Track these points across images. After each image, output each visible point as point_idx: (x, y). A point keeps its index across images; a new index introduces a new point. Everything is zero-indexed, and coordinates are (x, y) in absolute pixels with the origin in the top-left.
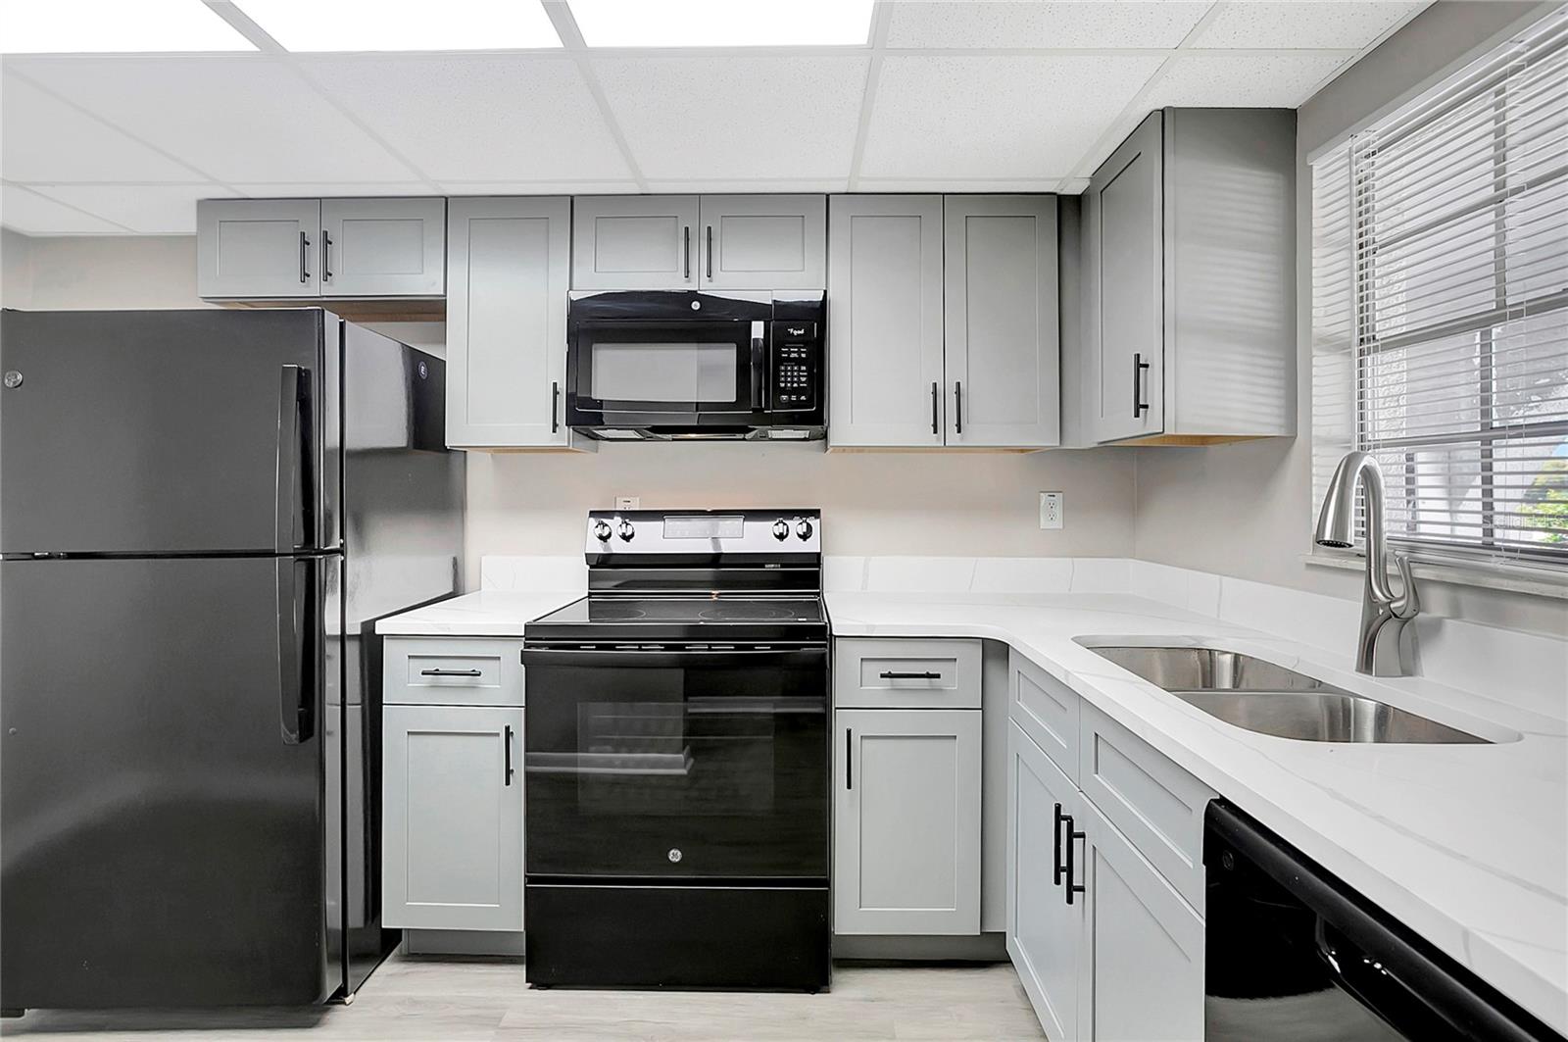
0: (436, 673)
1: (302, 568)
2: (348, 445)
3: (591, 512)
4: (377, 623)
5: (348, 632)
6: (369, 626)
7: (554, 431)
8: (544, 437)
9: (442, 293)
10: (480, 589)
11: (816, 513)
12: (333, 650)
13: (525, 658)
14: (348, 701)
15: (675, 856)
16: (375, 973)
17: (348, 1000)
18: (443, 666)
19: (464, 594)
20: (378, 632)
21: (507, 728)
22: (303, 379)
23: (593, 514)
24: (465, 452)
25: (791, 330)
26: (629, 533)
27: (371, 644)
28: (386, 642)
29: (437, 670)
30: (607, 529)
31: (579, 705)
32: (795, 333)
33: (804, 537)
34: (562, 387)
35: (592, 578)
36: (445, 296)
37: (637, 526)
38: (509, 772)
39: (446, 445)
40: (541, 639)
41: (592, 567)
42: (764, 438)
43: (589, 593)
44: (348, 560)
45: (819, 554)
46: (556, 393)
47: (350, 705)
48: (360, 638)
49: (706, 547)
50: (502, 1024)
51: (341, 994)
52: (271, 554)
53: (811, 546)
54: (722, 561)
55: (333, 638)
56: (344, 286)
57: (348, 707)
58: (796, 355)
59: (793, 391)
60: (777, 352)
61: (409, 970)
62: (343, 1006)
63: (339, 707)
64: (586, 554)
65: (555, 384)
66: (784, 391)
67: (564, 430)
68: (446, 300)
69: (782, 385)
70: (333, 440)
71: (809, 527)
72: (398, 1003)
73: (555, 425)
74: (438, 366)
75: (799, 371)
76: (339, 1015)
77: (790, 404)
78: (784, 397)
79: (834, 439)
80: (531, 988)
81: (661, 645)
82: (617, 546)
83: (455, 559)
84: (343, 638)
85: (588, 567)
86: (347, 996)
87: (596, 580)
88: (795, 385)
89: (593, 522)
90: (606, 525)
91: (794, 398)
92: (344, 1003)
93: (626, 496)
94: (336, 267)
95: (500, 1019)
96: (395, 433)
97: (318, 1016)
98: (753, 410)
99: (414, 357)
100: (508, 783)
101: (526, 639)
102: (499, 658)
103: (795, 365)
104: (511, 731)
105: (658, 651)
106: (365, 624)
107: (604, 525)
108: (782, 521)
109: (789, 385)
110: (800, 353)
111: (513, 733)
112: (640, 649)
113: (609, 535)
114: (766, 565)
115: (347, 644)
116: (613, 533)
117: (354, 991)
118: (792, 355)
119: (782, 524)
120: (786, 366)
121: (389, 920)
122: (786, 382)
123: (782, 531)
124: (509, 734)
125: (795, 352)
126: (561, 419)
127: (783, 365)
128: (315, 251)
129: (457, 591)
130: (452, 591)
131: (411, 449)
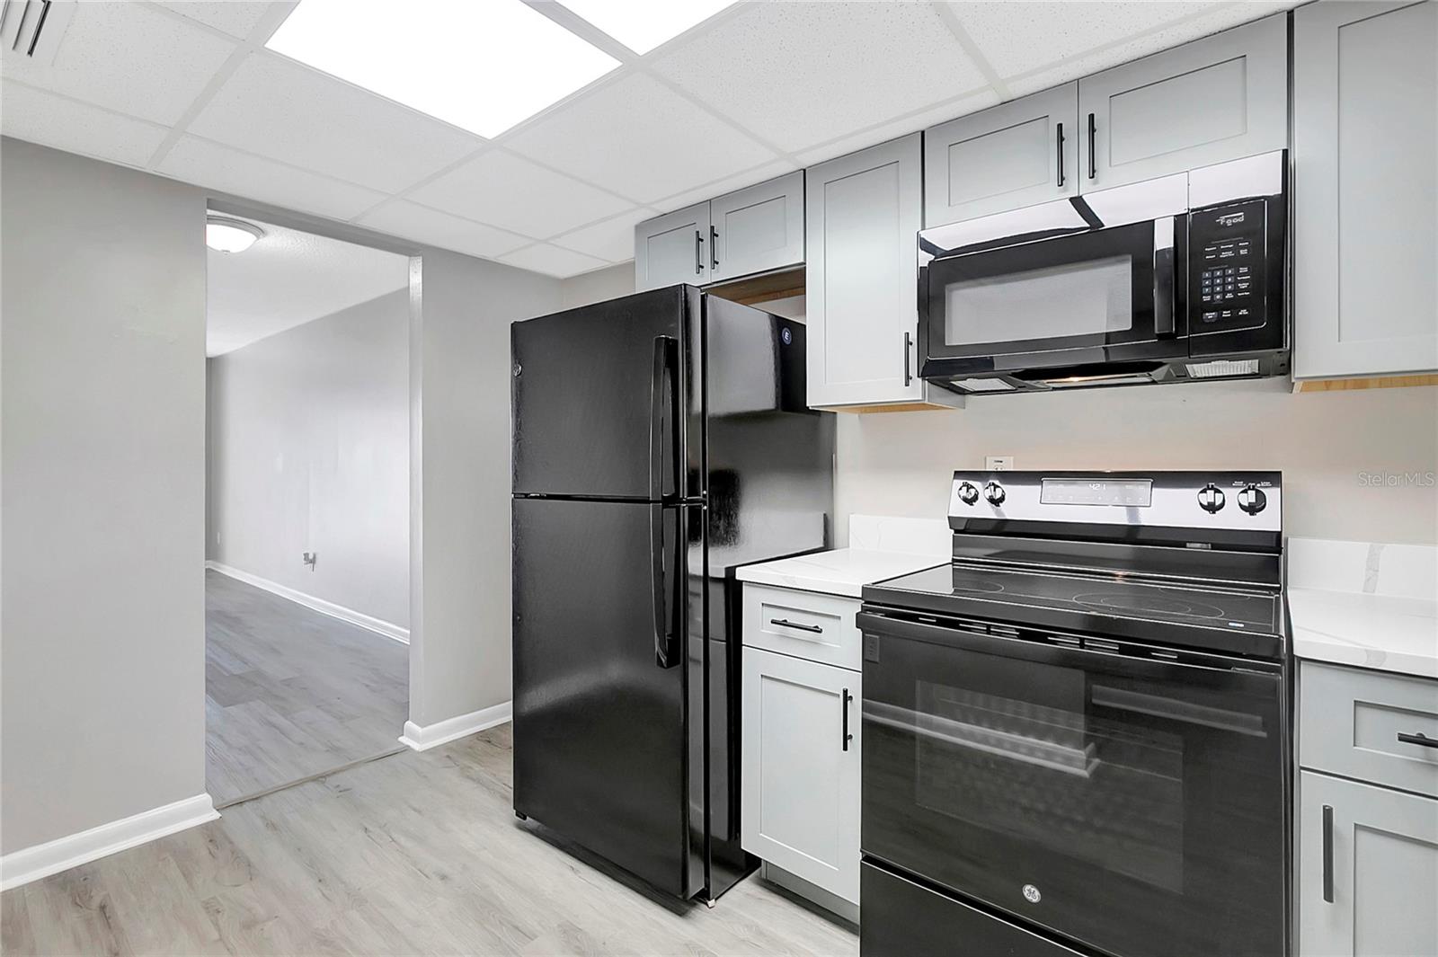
0: (784, 623)
1: (670, 513)
2: (711, 410)
3: (956, 472)
4: (737, 569)
5: (711, 574)
6: (731, 571)
7: (907, 385)
8: (897, 391)
9: (802, 261)
10: (848, 546)
11: (1274, 478)
12: (696, 587)
13: (861, 622)
14: (711, 636)
15: (1032, 894)
16: (736, 887)
17: (711, 903)
18: (792, 618)
19: (832, 550)
20: (738, 578)
21: (845, 692)
23: (958, 474)
24: (834, 414)
25: (1223, 220)
26: (998, 495)
27: (733, 588)
28: (745, 588)
29: (785, 621)
30: (973, 491)
31: (918, 683)
32: (1231, 222)
33: (1252, 509)
34: (913, 337)
35: (956, 544)
36: (805, 264)
37: (1012, 491)
38: (846, 738)
39: (808, 405)
40: (878, 604)
41: (956, 531)
42: (1184, 377)
43: (953, 559)
45: (1279, 534)
46: (908, 343)
47: (712, 639)
48: (722, 582)
49: (1120, 517)
51: (704, 896)
52: (647, 501)
53: (1266, 521)
54: (1141, 536)
55: (695, 577)
56: (728, 272)
57: (711, 641)
58: (1230, 254)
59: (1226, 305)
60: (1197, 254)
61: (763, 897)
62: (705, 906)
63: (702, 640)
64: (949, 520)
65: (908, 336)
66: (1208, 307)
67: (917, 382)
68: (805, 268)
69: (1206, 298)
70: (697, 400)
71: (1261, 497)
72: (747, 926)
73: (908, 378)
74: (799, 330)
75: (1237, 274)
76: (701, 913)
77: (1220, 322)
78: (1210, 315)
79: (1302, 368)
81: (1017, 630)
82: (982, 510)
83: (825, 515)
84: (706, 579)
85: (953, 531)
86: (709, 900)
87: (961, 546)
88: (1229, 296)
89: (959, 482)
90: (971, 488)
91: (1226, 314)
92: (707, 904)
93: (998, 454)
94: (720, 255)
96: (765, 398)
97: (687, 908)
98: (1160, 337)
99: (779, 324)
100: (845, 748)
101: (866, 603)
102: (839, 618)
103: (1229, 268)
104: (849, 695)
105: (1010, 638)
106: (728, 569)
107: (969, 487)
108: (1212, 488)
109: (1218, 297)
110: (1236, 249)
111: (851, 697)
112: (989, 632)
113: (975, 498)
114: (1188, 545)
115: (711, 587)
116: (979, 496)
117: (716, 899)
118: (1224, 255)
119: (1213, 491)
120: (1213, 272)
121: (747, 844)
122: (1212, 294)
123: (1213, 501)
124: (847, 698)
125: (1228, 250)
126: (913, 372)
127: (1207, 271)
128: (706, 245)
129: (827, 546)
130: (821, 545)
131: (780, 411)
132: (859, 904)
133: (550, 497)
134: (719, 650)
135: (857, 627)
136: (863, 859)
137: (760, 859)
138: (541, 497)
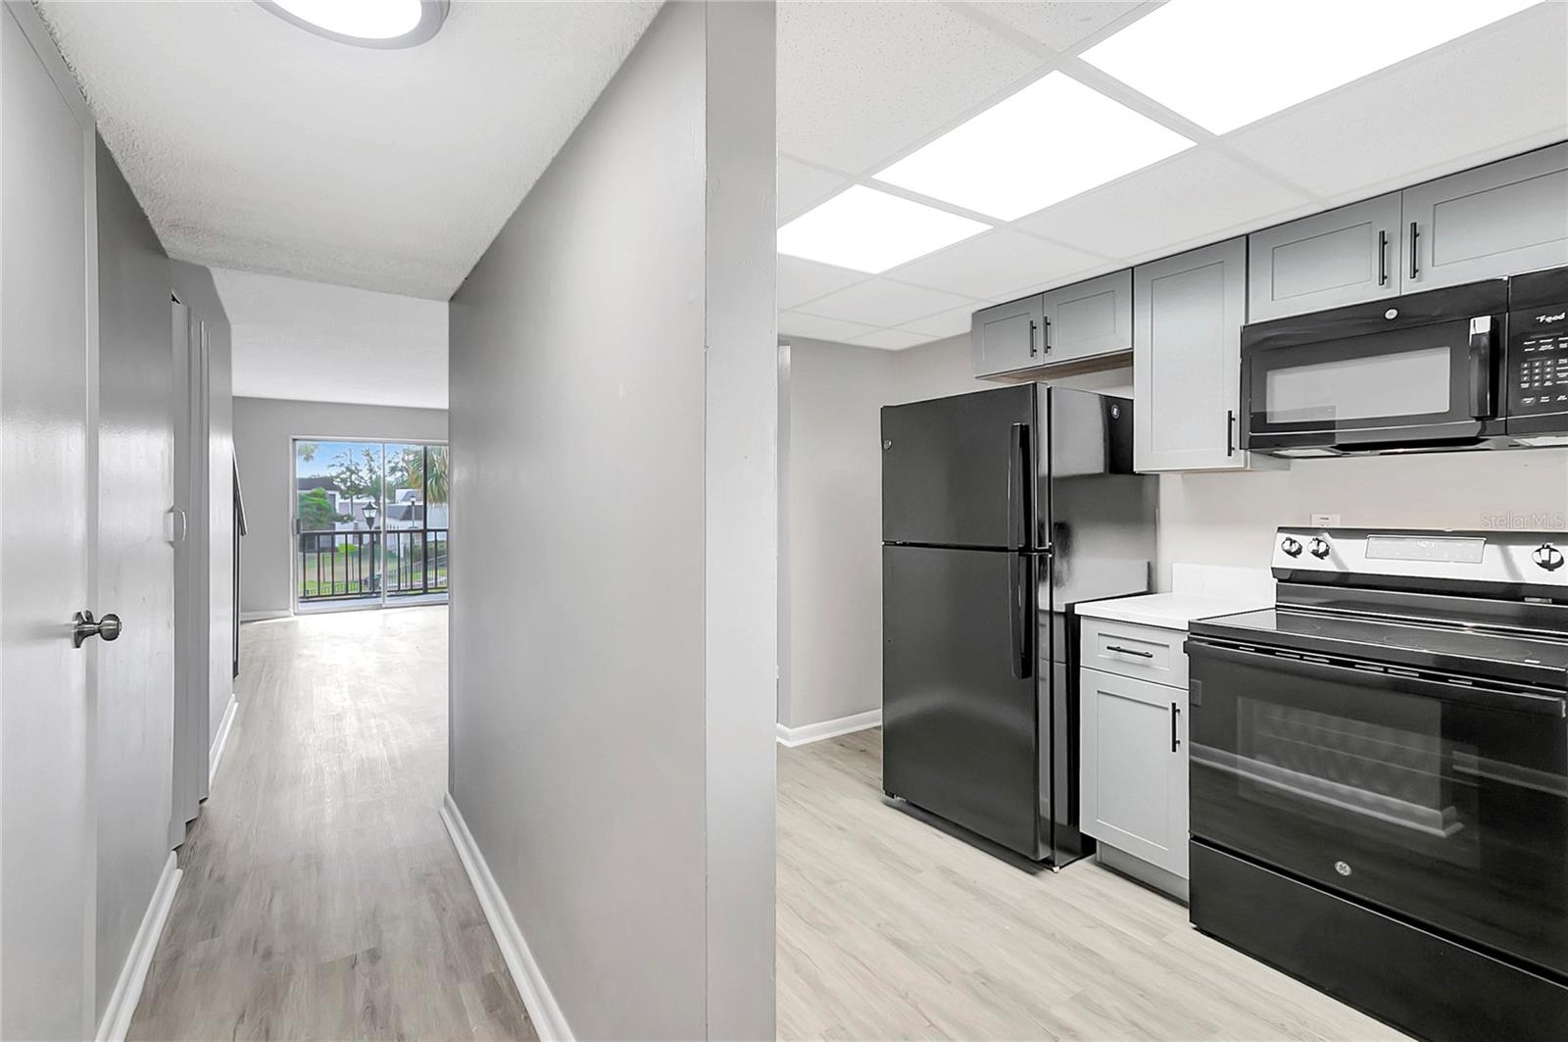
0: (1118, 650)
1: (1023, 560)
2: (1054, 473)
3: (1278, 527)
4: (1076, 605)
5: (1055, 609)
6: (1070, 607)
7: (1230, 454)
8: (1222, 461)
9: (1130, 346)
10: (1171, 591)
12: (1044, 620)
13: (1189, 650)
14: (1055, 659)
15: (1343, 869)
16: (1075, 862)
17: (1056, 869)
18: (1123, 645)
19: (1156, 593)
20: (1076, 612)
21: (1174, 705)
22: (1025, 432)
23: (1281, 529)
24: (1158, 475)
25: (1542, 319)
26: (1322, 548)
27: (1072, 621)
28: (1082, 620)
29: (1121, 647)
30: (1296, 544)
31: (1240, 699)
32: (1549, 319)
34: (1236, 414)
35: (1280, 592)
36: (1132, 348)
37: (1339, 545)
38: (1175, 742)
39: (1135, 469)
40: (1204, 635)
41: (1280, 581)
43: (1277, 606)
44: (1056, 558)
46: (1231, 419)
47: (1057, 662)
48: (1064, 614)
50: (1164, 939)
51: (1050, 863)
52: (1005, 549)
55: (1044, 611)
56: (1060, 354)
57: (1055, 664)
58: (1550, 347)
59: (1537, 394)
60: (1516, 347)
62: (1050, 871)
63: (1048, 663)
64: (1272, 568)
65: (1230, 412)
66: (1526, 393)
67: (1240, 453)
68: (1132, 353)
69: (1525, 385)
70: (1044, 470)
72: (1088, 888)
73: (1230, 449)
74: (1127, 406)
75: (1557, 364)
76: (1048, 874)
77: (1538, 406)
78: (1528, 400)
80: (1195, 929)
81: (1328, 659)
82: (1307, 562)
83: (1149, 563)
84: (1051, 613)
85: (1276, 580)
86: (1054, 866)
87: (1283, 594)
88: (1548, 384)
89: (1283, 537)
90: (1295, 542)
91: (1544, 399)
92: (1052, 870)
93: (1324, 513)
94: (1054, 342)
95: (1164, 936)
96: (1093, 462)
97: (1035, 869)
98: (1477, 418)
99: (1108, 402)
100: (1174, 750)
101: (1192, 634)
102: (1168, 646)
103: (1549, 360)
104: (1177, 708)
105: (1322, 663)
106: (1067, 605)
107: (1293, 542)
108: (1548, 547)
109: (1537, 384)
110: (1556, 343)
111: (1179, 710)
112: (1301, 659)
113: (1299, 551)
114: (1526, 599)
115: (1055, 618)
116: (1303, 550)
117: (1061, 868)
118: (1543, 348)
119: (1548, 550)
120: (1531, 363)
121: (1085, 828)
122: (1531, 382)
123: (1547, 559)
124: (1175, 711)
125: (1548, 344)
126: (1235, 443)
127: (1526, 362)
128: (1040, 332)
129: (1150, 590)
130: (1145, 589)
131: (1108, 474)
132: (1188, 878)
133: (912, 545)
134: (1060, 670)
135: (1185, 652)
136: (1191, 839)
137: (1094, 840)
138: (904, 544)
